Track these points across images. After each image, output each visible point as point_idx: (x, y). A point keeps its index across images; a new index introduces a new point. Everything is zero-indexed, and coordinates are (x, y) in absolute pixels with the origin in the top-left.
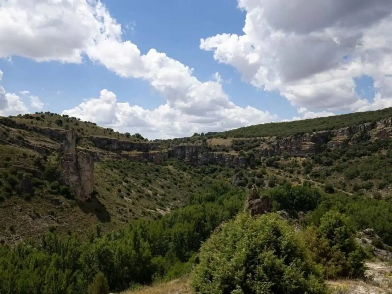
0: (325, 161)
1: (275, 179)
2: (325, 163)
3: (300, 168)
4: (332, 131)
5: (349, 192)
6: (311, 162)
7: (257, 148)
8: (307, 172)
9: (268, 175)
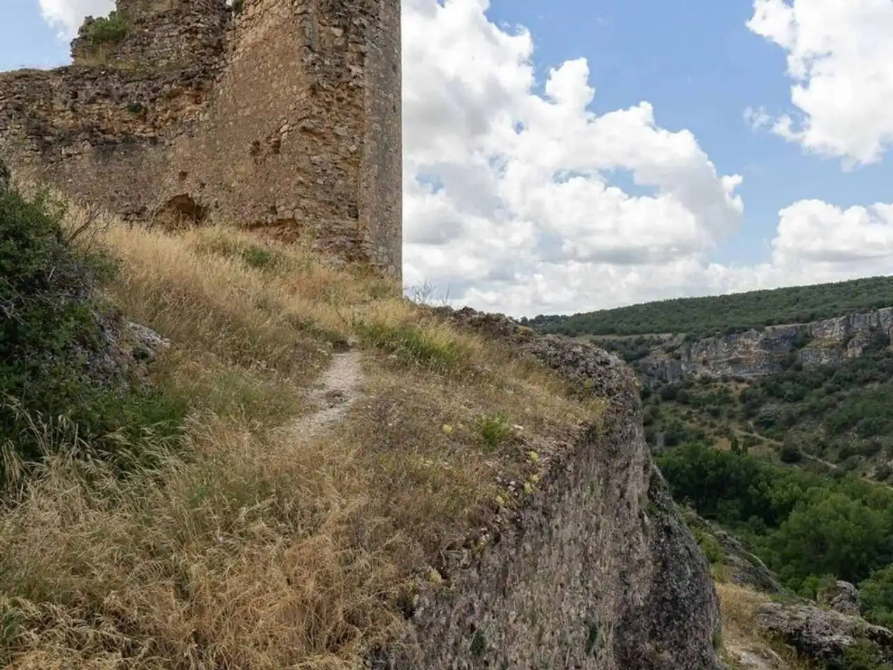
0: (789, 392)
1: (678, 431)
2: (790, 396)
3: (735, 406)
4: (809, 325)
5: (832, 462)
6: (759, 394)
7: (641, 361)
8: (750, 416)
9: (664, 421)
